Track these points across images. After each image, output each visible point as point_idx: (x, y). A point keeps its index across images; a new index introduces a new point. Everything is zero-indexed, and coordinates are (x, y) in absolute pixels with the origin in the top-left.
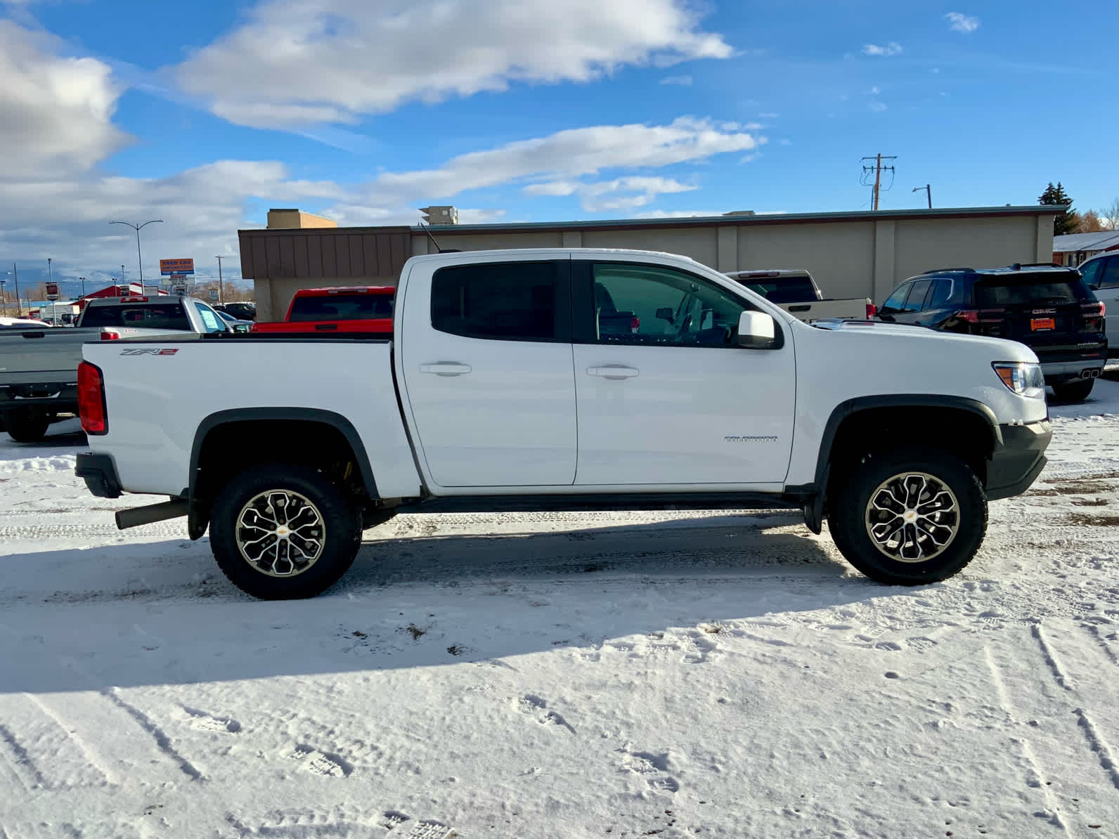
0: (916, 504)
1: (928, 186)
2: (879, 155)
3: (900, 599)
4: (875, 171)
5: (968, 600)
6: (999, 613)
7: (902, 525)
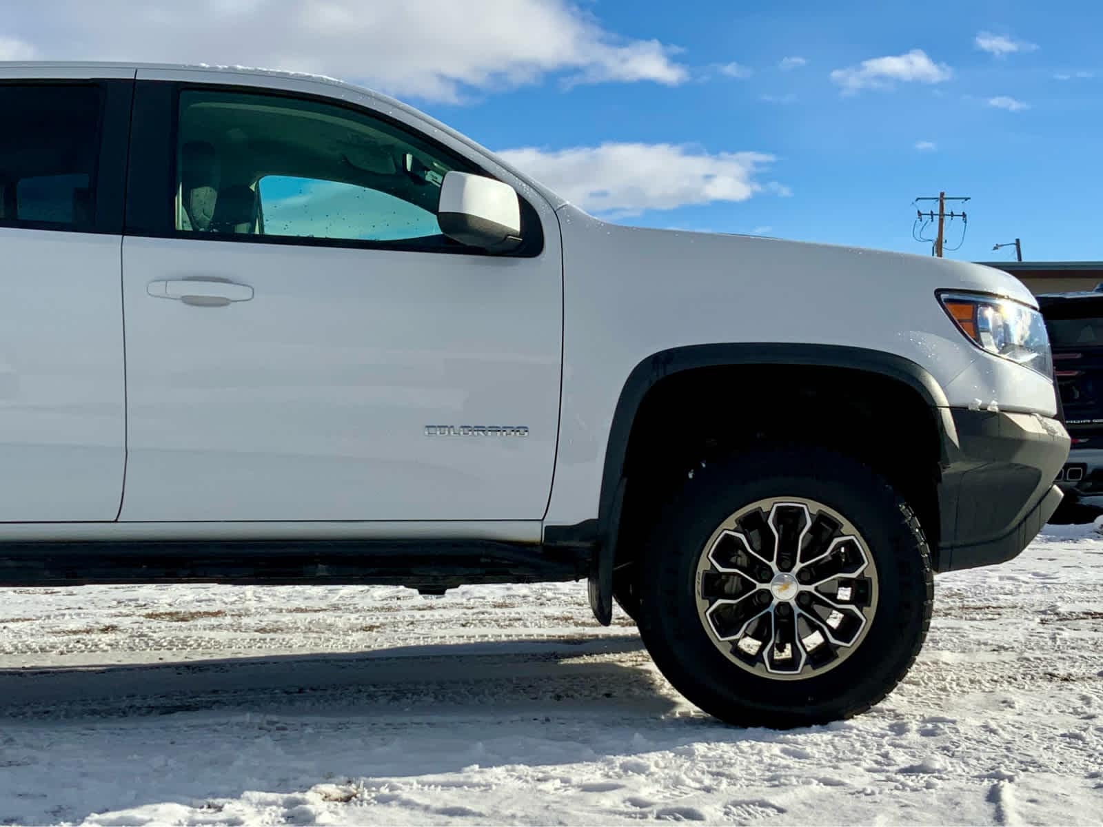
0: (794, 564)
1: (1018, 240)
2: (942, 194)
3: (752, 747)
4: (936, 218)
5: (887, 748)
6: (937, 766)
7: (768, 604)
